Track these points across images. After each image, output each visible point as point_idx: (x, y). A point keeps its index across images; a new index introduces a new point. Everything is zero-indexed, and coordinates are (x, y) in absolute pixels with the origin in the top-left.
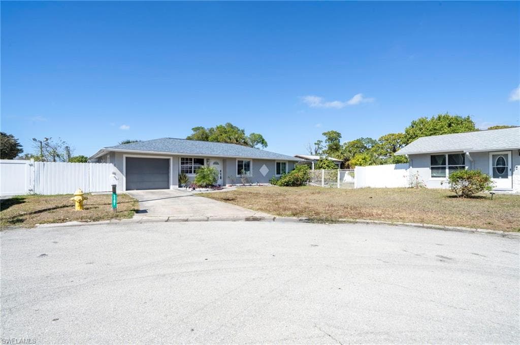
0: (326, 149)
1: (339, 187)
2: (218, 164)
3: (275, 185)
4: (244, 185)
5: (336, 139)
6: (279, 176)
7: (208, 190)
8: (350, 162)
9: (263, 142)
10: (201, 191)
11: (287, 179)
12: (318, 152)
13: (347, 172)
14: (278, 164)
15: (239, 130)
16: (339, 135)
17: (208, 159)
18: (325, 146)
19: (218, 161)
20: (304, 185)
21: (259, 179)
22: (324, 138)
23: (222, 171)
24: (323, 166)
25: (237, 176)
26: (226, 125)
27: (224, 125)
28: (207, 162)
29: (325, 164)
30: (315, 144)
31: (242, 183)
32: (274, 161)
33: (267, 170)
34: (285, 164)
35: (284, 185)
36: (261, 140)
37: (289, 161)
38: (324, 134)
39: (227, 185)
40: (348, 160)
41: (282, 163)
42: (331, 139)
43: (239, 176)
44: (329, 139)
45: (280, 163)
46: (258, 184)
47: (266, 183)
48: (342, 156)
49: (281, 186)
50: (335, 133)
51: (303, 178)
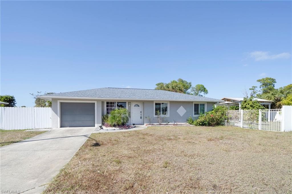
0: (261, 93)
1: (260, 129)
2: (139, 106)
3: (191, 124)
4: (160, 124)
5: (270, 85)
6: (197, 116)
7: (115, 130)
8: (281, 102)
9: (204, 90)
10: (108, 130)
11: (202, 119)
12: (253, 96)
13: (278, 112)
14: (196, 106)
15: (187, 83)
16: (274, 81)
17: (130, 102)
18: (259, 90)
19: (139, 104)
20: (223, 125)
21: (176, 119)
22: (259, 84)
23: (142, 112)
24: (247, 106)
25: (155, 116)
26: (178, 80)
27: (176, 80)
28: (129, 104)
29: (248, 104)
30: (250, 89)
31: (158, 122)
32: (192, 102)
33: (185, 111)
34: (204, 105)
35: (200, 125)
36: (203, 89)
37: (208, 103)
38: (259, 81)
39: (145, 124)
40: (280, 101)
41: (201, 104)
42: (265, 85)
43: (157, 116)
44: (263, 84)
45: (198, 104)
46: (175, 123)
47: (183, 122)
48: (273, 97)
49: (196, 125)
50: (270, 79)
51: (221, 118)
